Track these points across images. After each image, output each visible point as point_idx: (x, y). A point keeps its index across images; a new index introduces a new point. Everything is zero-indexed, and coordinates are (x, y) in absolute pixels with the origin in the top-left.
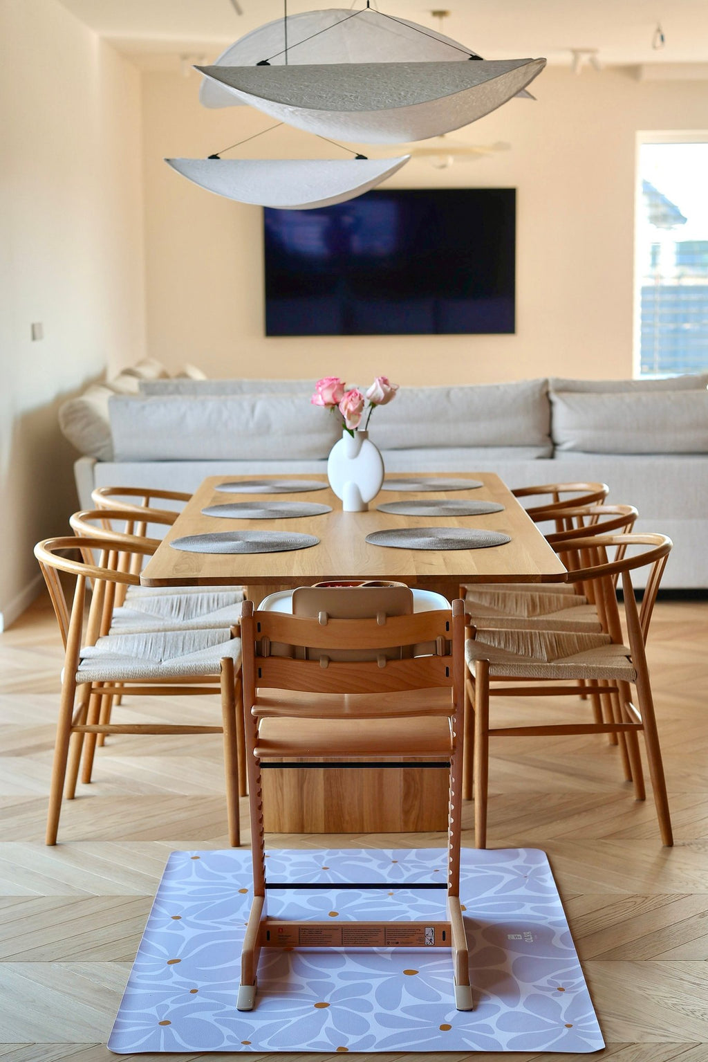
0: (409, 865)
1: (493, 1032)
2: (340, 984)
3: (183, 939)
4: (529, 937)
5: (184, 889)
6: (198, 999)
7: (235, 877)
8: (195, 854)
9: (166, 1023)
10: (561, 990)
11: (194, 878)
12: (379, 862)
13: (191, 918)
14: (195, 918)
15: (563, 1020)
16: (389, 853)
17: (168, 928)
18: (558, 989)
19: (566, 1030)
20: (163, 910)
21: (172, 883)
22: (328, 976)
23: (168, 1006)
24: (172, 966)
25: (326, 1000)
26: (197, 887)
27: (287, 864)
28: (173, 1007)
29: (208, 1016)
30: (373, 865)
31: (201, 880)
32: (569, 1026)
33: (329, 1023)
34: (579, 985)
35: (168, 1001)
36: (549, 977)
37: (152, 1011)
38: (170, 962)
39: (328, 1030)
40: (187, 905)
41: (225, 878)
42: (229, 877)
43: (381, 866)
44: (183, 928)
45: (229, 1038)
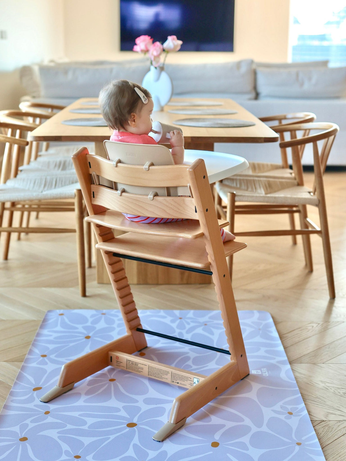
0: (189, 321)
1: (247, 449)
2: (145, 408)
3: (45, 371)
4: (265, 372)
5: (51, 336)
6: (50, 419)
7: (84, 328)
8: (62, 311)
9: (24, 439)
10: (290, 413)
11: (59, 328)
12: (172, 318)
13: (53, 356)
14: (56, 356)
15: (294, 438)
16: (177, 312)
17: (37, 364)
18: (288, 413)
19: (297, 448)
20: (36, 351)
21: (45, 332)
22: (137, 401)
23: (27, 425)
24: (35, 392)
25: (135, 421)
26: (59, 335)
27: (116, 319)
28: (31, 425)
29: (53, 434)
30: (168, 320)
31: (62, 329)
32: (299, 444)
33: (136, 440)
34: (302, 410)
35: (28, 421)
36: (281, 403)
37: (16, 429)
38: (35, 389)
39: (135, 446)
40: (51, 347)
41: (77, 328)
42: (80, 328)
43: (173, 321)
44: (47, 364)
45: (66, 452)
